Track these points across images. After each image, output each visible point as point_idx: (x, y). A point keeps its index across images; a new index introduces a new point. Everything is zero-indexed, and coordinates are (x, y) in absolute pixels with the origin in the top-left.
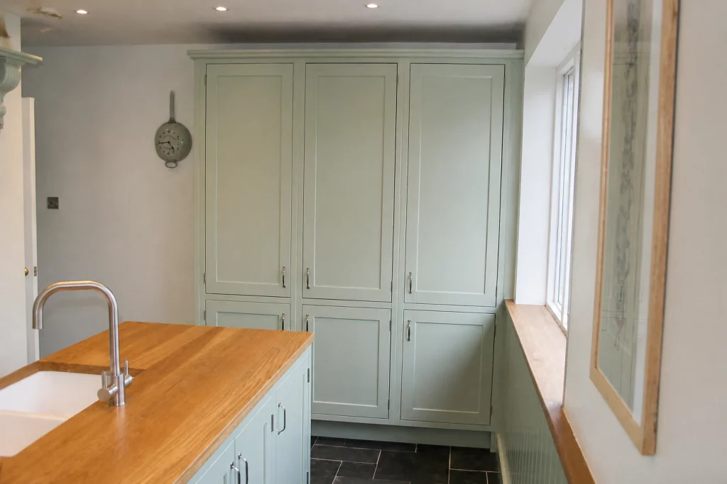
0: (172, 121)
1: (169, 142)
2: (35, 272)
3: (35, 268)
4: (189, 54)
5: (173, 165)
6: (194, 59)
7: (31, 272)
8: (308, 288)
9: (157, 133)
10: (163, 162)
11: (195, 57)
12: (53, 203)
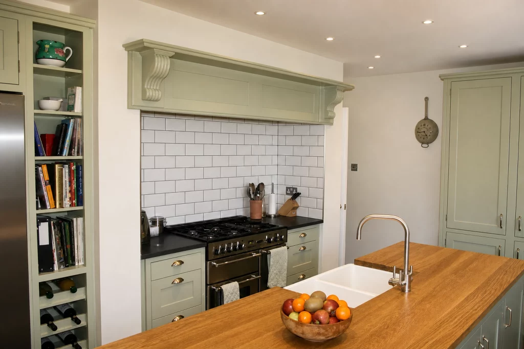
0: (426, 118)
1: (424, 132)
2: (345, 207)
3: (345, 205)
4: (440, 77)
5: (427, 146)
6: (442, 80)
7: (343, 207)
8: (520, 230)
9: (416, 127)
10: (420, 144)
11: (442, 78)
12: (354, 167)
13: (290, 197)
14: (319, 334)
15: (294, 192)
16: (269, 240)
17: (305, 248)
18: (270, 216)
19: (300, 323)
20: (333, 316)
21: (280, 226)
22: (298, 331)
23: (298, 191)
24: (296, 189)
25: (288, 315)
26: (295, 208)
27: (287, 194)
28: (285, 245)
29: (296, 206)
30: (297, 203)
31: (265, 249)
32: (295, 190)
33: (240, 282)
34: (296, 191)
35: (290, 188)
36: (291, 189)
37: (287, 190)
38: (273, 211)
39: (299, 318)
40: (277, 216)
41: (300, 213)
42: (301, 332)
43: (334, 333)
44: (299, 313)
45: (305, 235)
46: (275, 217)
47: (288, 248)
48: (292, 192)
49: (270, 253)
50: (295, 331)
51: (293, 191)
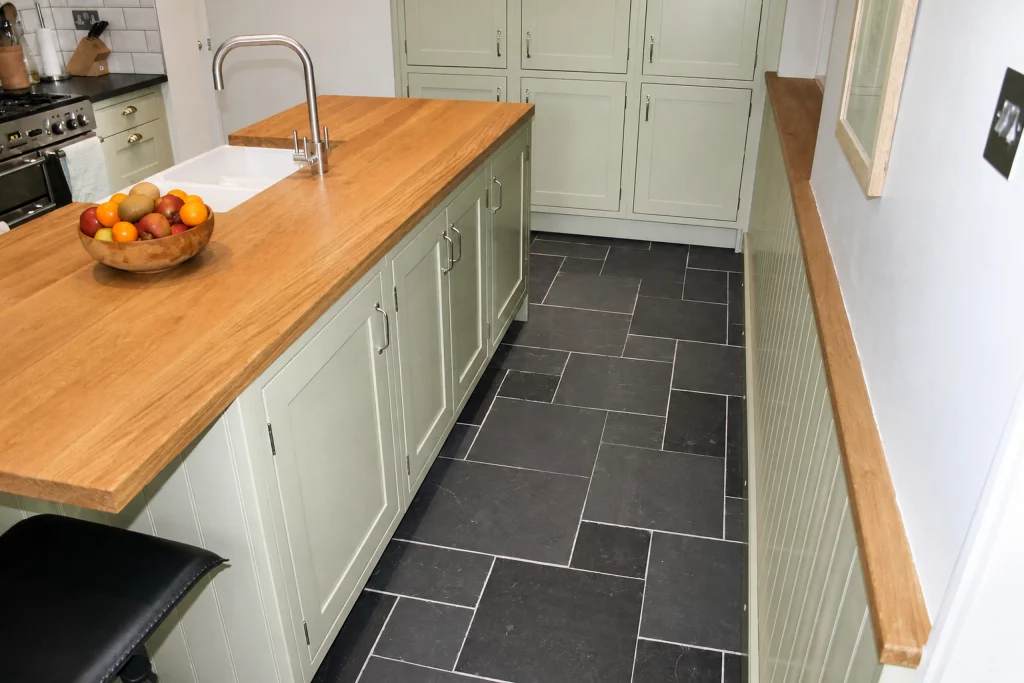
8: (529, 56)
13: (85, 33)
14: (154, 256)
15: (93, 22)
16: (55, 130)
17: (140, 137)
18: (49, 80)
19: (116, 244)
20: (176, 221)
21: (74, 96)
22: (118, 260)
23: (102, 18)
24: (95, 14)
25: (92, 236)
26: (103, 56)
27: (78, 27)
28: (94, 135)
29: (103, 51)
30: (103, 45)
31: (51, 148)
32: (93, 17)
33: (11, 223)
34: (97, 18)
35: (81, 13)
36: (85, 15)
37: (76, 19)
38: (54, 70)
39: (114, 236)
40: (66, 79)
41: (116, 66)
42: (121, 260)
43: (183, 251)
44: (112, 227)
45: (135, 109)
46: (62, 80)
47: (102, 141)
48: (88, 22)
49: (64, 155)
50: (112, 261)
51: (90, 19)
